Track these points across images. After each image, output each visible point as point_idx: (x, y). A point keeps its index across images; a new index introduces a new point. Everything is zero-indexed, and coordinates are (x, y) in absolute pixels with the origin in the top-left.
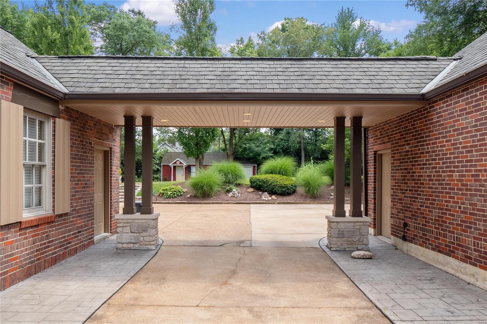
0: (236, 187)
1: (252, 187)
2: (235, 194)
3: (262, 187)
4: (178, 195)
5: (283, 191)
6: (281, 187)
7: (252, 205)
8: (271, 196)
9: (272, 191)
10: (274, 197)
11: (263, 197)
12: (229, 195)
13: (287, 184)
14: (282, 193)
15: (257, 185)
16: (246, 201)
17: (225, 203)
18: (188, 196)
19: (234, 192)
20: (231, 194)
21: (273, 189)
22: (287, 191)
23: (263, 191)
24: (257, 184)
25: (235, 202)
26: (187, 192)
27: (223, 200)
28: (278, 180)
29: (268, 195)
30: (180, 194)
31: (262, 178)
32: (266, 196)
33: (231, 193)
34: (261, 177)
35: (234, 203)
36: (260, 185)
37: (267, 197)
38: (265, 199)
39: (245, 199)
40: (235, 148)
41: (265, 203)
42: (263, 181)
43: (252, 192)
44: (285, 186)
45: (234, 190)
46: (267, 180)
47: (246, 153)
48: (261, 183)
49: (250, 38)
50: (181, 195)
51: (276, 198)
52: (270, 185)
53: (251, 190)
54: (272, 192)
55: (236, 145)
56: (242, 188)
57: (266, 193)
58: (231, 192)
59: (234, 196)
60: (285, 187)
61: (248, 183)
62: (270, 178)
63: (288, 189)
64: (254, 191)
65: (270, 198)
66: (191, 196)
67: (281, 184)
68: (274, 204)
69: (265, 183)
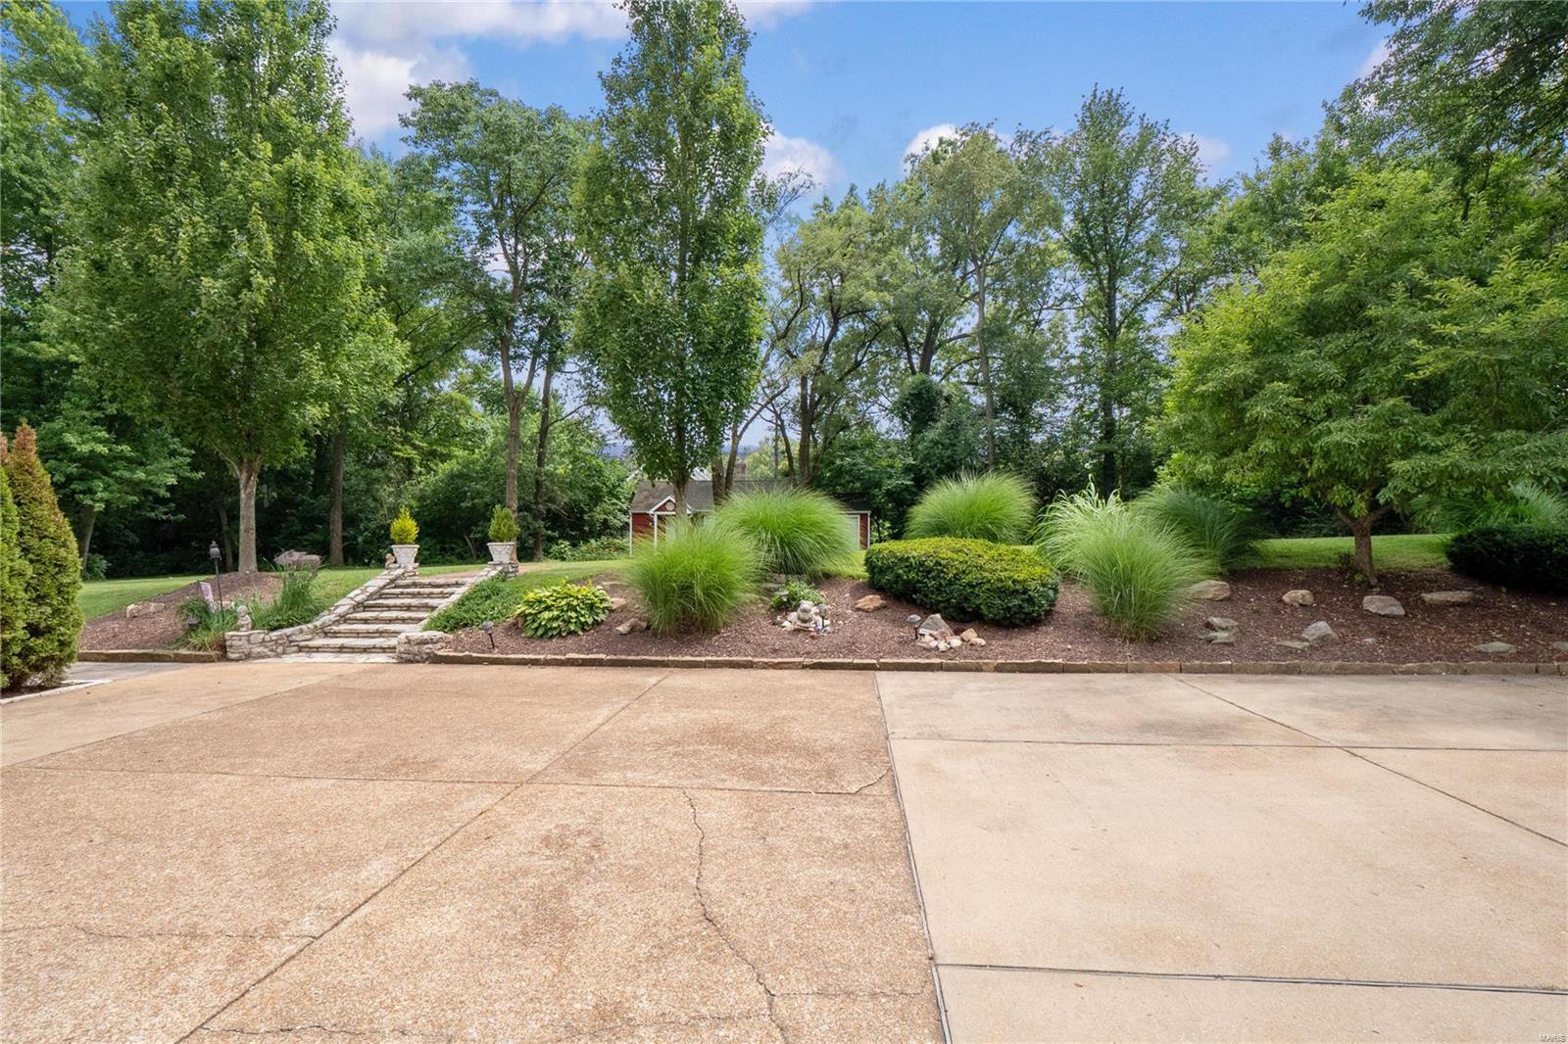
0: (815, 588)
1: (874, 586)
2: (810, 620)
3: (916, 591)
4: (583, 626)
5: (1009, 609)
6: (1003, 592)
7: (882, 677)
8: (957, 632)
9: (960, 609)
10: (970, 634)
11: (928, 638)
12: (786, 623)
13: (1025, 581)
14: (1005, 618)
15: (896, 582)
16: (852, 652)
17: (766, 666)
18: (623, 628)
19: (805, 611)
20: (791, 621)
21: (966, 599)
22: (1027, 608)
23: (928, 609)
24: (898, 576)
25: (808, 661)
26: (623, 608)
27: (760, 649)
28: (981, 562)
29: (944, 626)
30: (590, 621)
31: (915, 554)
32: (935, 633)
33: (793, 616)
34: (915, 548)
35: (804, 667)
36: (908, 582)
37: (943, 636)
38: (934, 644)
39: (851, 647)
40: (814, 467)
41: (940, 668)
42: (922, 564)
43: (877, 609)
44: (1019, 587)
45: (805, 604)
46: (938, 563)
47: (843, 481)
48: (912, 575)
49: (852, 189)
50: (596, 623)
51: (983, 642)
52: (950, 583)
53: (872, 601)
54: (962, 615)
55: (816, 458)
56: (836, 594)
57: (938, 616)
58: (795, 609)
59: (806, 631)
60: (1017, 591)
61: (860, 570)
62: (950, 554)
63: (1031, 601)
64: (885, 607)
65: (956, 642)
66: (633, 629)
67: (1000, 580)
68: (978, 669)
69: (929, 572)
